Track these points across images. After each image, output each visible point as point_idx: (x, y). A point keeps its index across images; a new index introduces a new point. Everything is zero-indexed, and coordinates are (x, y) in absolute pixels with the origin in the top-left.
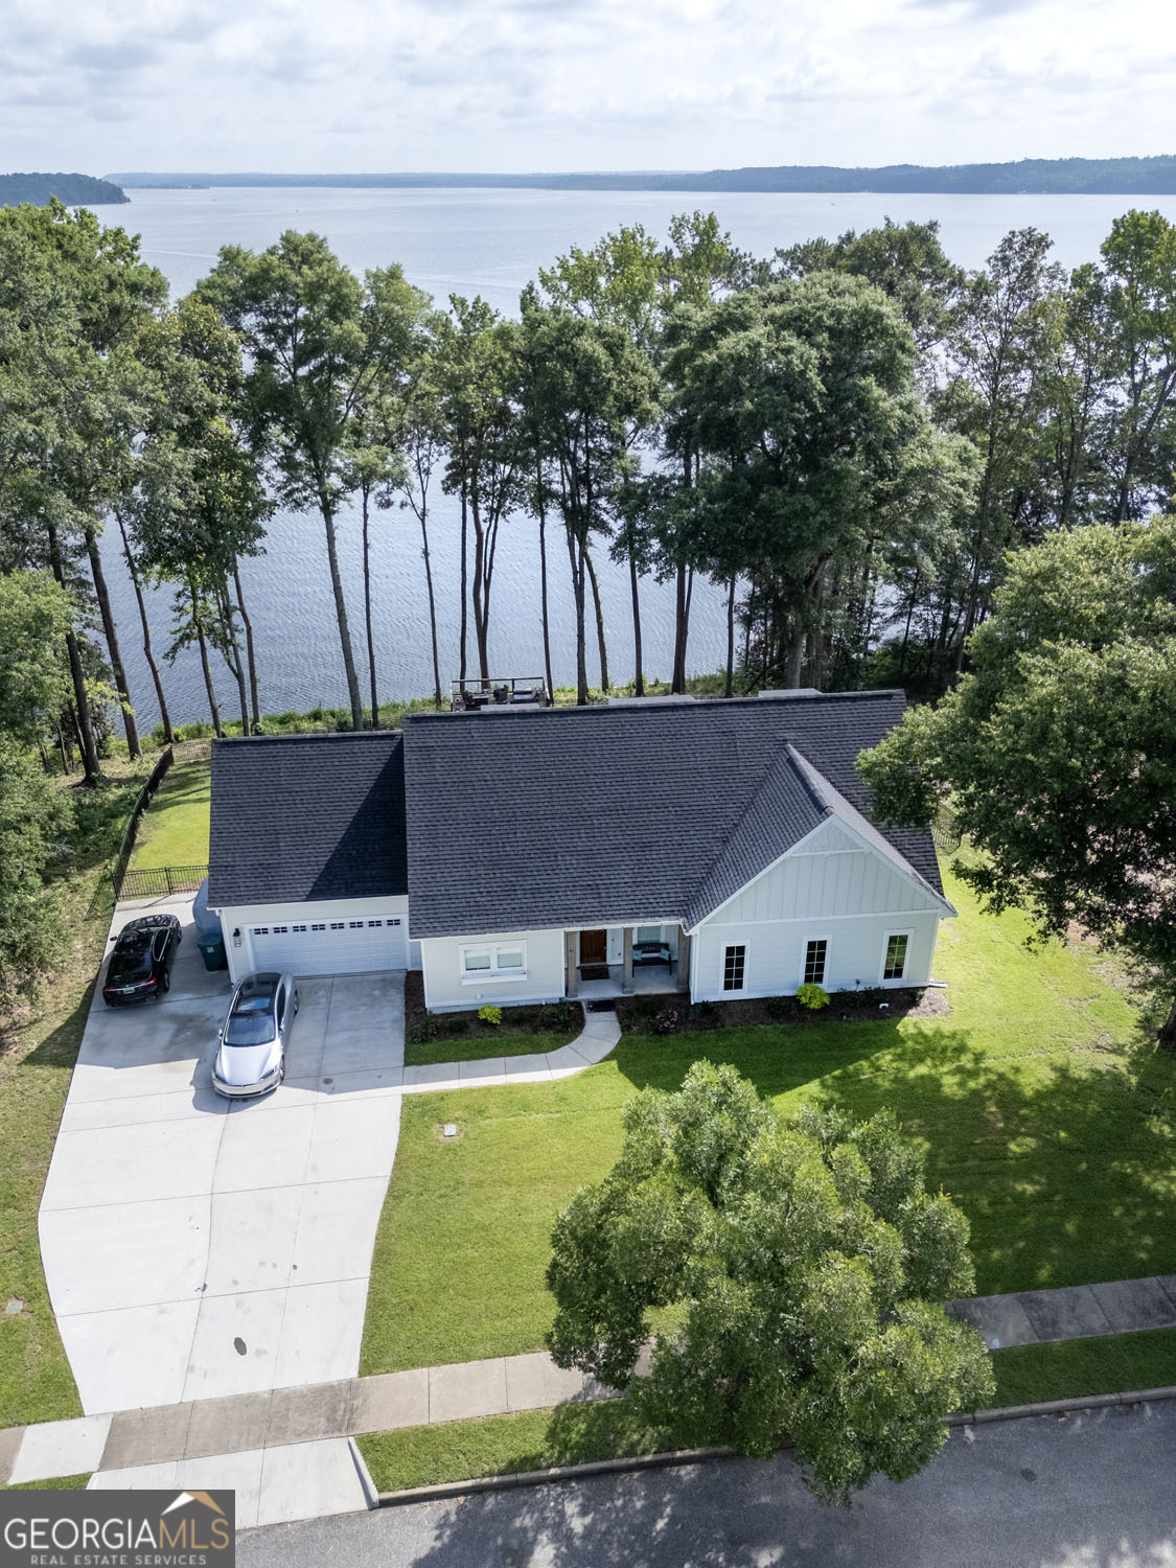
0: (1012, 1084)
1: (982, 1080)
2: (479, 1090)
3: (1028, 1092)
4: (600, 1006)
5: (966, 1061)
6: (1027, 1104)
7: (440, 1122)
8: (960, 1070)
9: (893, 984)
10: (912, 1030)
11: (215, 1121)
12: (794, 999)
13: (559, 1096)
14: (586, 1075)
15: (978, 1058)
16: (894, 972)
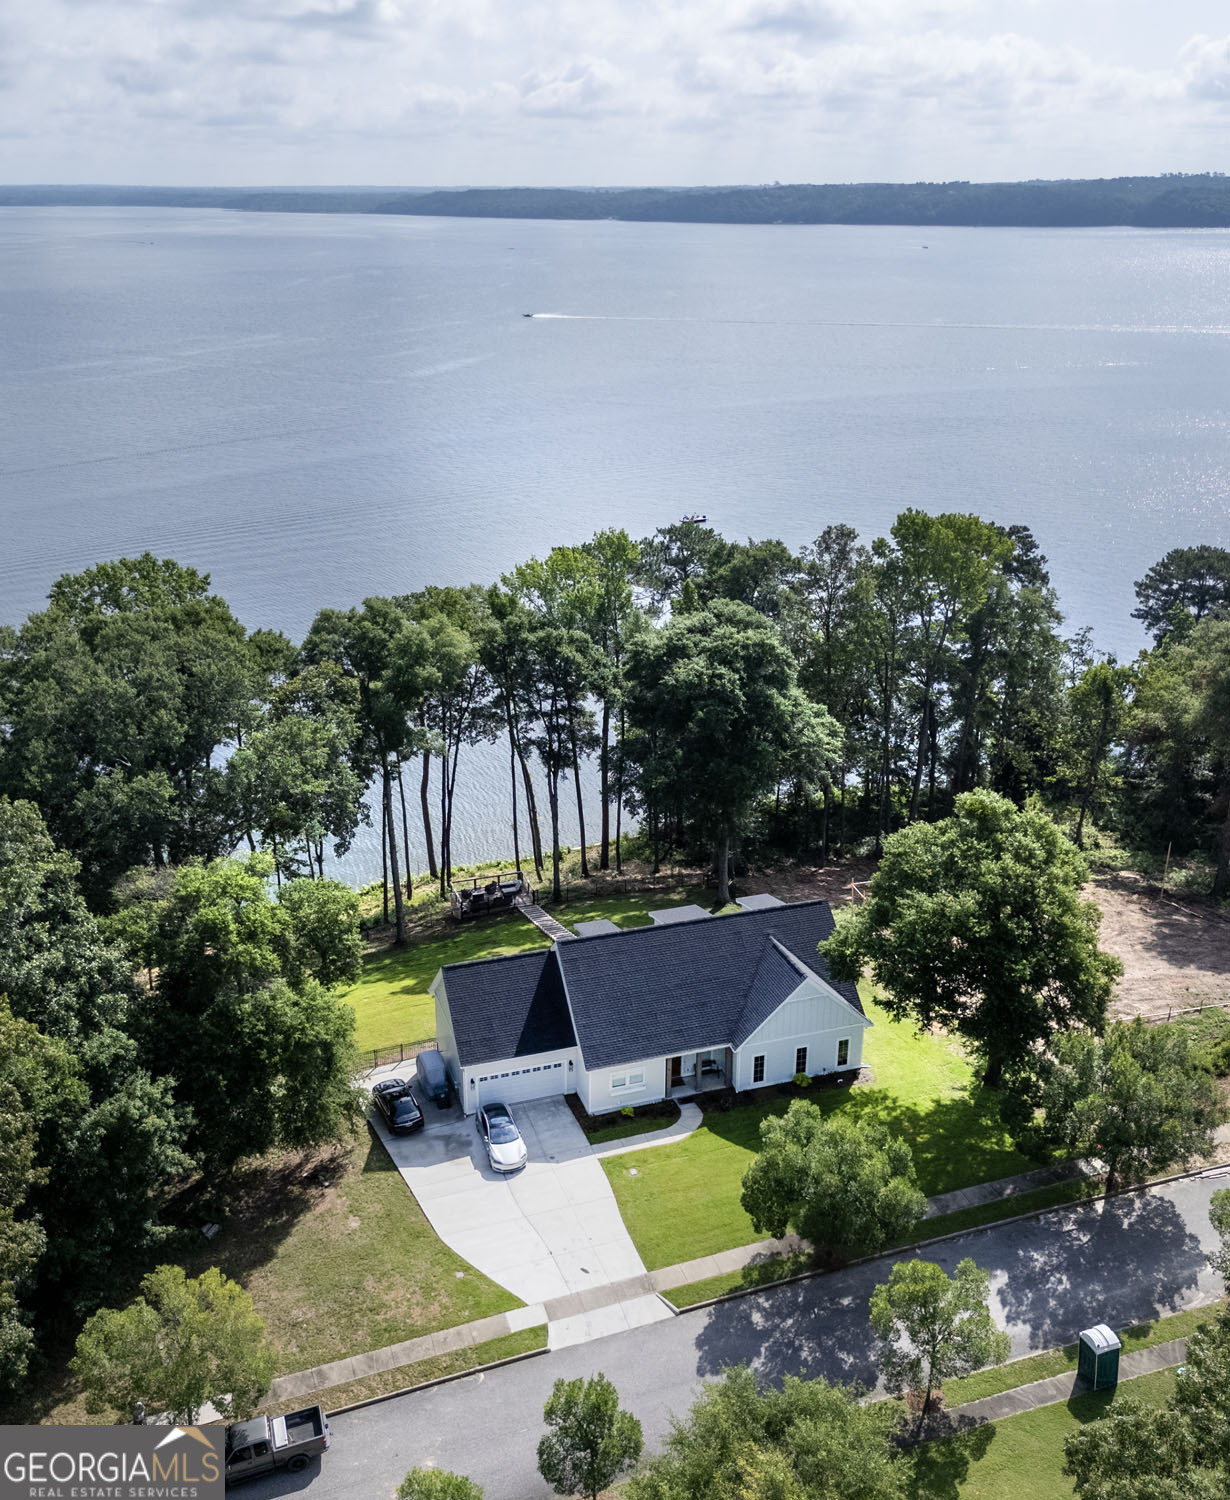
0: (914, 1111)
1: (898, 1111)
2: (639, 1151)
3: (922, 1114)
4: (686, 1100)
5: (889, 1103)
6: (922, 1119)
7: (627, 1169)
8: (887, 1108)
9: (842, 1068)
10: (858, 1091)
11: (501, 1186)
12: (792, 1084)
13: (682, 1148)
14: (692, 1137)
15: (895, 1101)
16: (843, 1061)
